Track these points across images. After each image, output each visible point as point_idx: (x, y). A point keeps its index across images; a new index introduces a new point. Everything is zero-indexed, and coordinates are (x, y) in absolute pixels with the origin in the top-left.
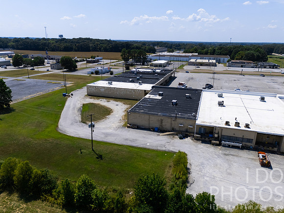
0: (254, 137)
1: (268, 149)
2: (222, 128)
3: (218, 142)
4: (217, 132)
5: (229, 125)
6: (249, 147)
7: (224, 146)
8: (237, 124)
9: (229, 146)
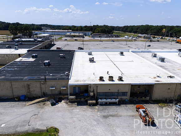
0: (128, 90)
1: (141, 99)
2: (97, 85)
3: (94, 101)
4: (92, 90)
5: (103, 81)
6: (125, 101)
7: (102, 105)
8: (111, 78)
9: (106, 104)
